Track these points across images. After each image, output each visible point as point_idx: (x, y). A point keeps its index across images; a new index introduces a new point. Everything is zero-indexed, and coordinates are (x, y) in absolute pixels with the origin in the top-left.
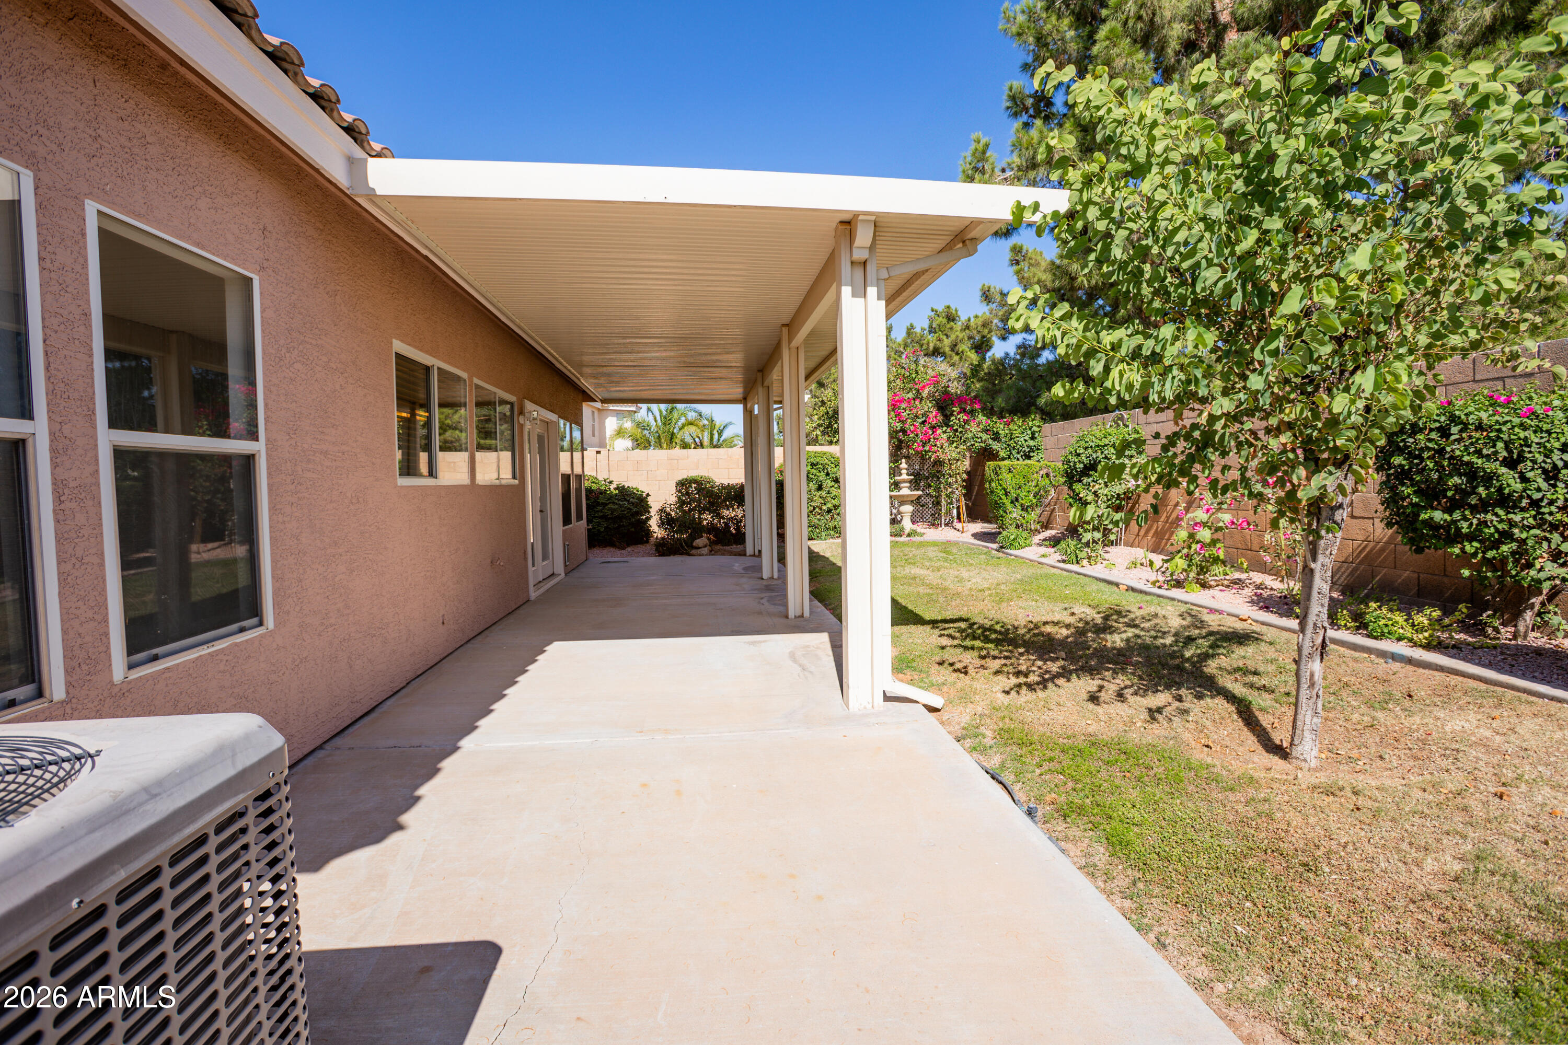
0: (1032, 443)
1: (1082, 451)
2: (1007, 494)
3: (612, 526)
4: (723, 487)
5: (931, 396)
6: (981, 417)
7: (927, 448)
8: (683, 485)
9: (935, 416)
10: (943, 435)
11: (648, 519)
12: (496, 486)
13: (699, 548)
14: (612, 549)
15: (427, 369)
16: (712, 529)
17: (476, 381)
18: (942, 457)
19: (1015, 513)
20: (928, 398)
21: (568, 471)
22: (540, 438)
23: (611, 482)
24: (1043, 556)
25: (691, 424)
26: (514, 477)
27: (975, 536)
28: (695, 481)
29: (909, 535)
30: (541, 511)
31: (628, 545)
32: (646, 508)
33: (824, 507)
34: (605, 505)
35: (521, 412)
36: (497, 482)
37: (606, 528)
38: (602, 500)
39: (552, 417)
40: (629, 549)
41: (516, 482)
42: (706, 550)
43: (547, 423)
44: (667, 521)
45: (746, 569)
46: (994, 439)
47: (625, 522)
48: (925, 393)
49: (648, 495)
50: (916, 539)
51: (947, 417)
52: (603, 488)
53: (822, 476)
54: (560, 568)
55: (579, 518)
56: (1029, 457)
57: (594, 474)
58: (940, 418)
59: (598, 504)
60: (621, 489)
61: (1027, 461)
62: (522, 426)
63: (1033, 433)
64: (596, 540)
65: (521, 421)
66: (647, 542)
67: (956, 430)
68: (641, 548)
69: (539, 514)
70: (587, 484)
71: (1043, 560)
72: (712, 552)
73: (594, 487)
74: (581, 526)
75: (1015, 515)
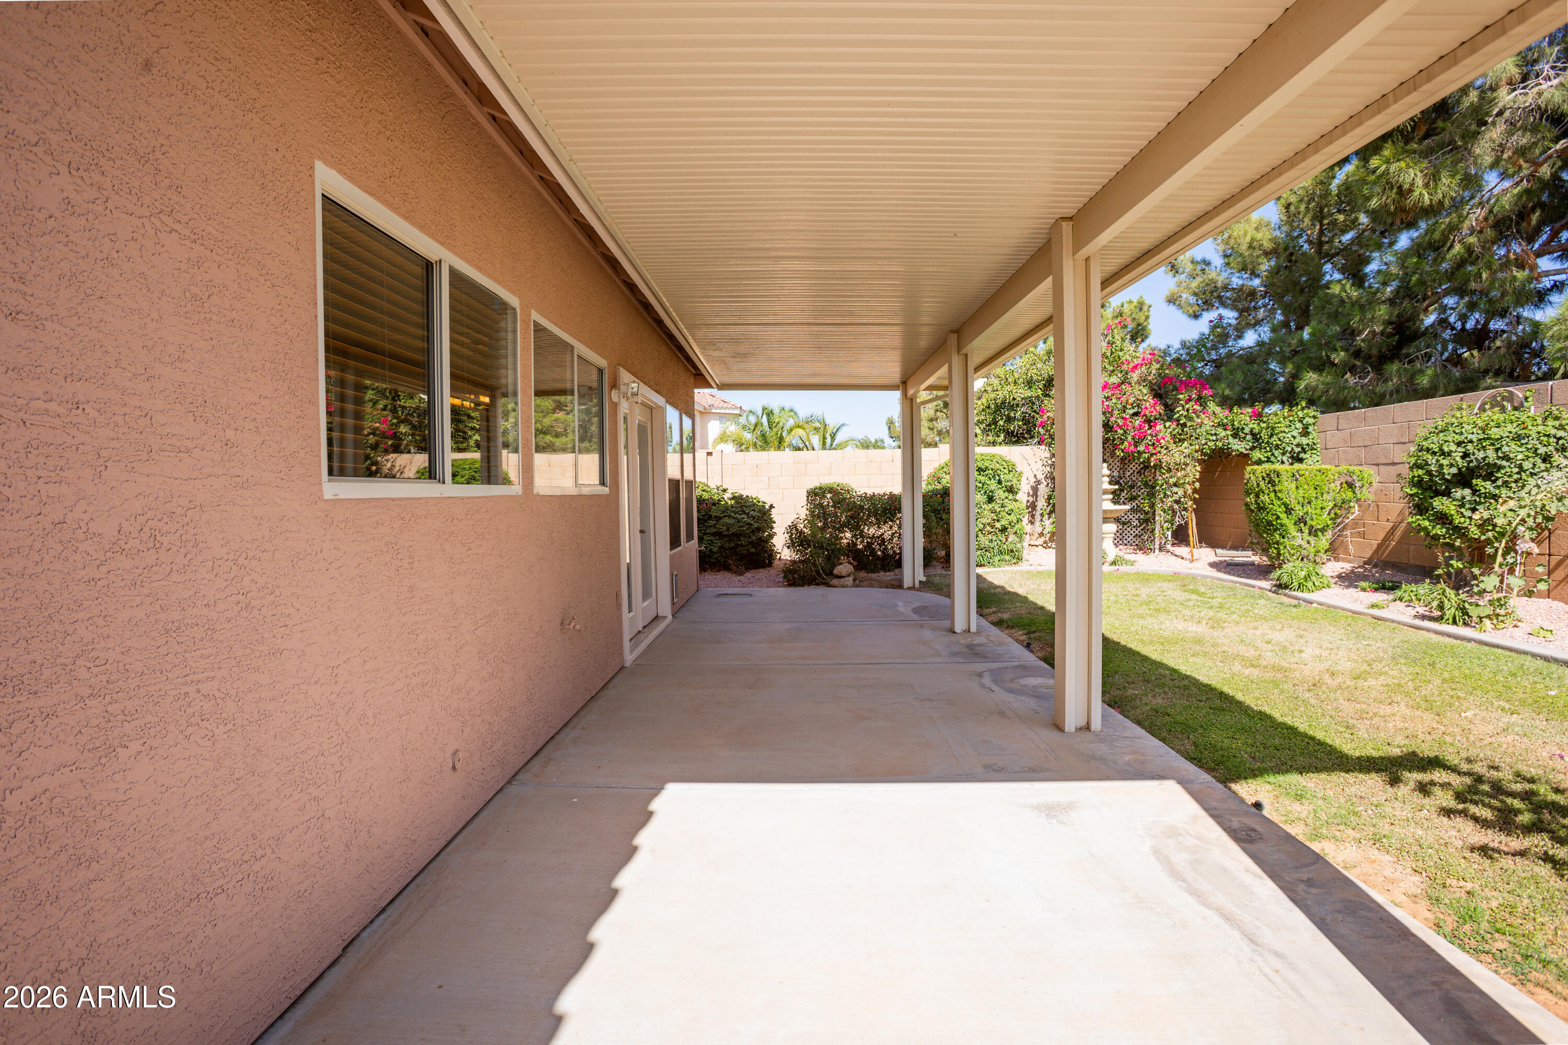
0: (1304, 441)
1: (1453, 447)
2: (1289, 511)
3: (727, 545)
4: (865, 497)
5: (1142, 380)
6: (1212, 406)
7: (1141, 448)
8: (815, 494)
9: (1151, 407)
10: (1164, 430)
11: (771, 536)
12: (573, 497)
13: (841, 577)
14: (728, 575)
15: (429, 267)
16: (851, 550)
17: (535, 316)
18: (1165, 459)
19: (1297, 538)
20: (1139, 383)
21: (678, 476)
22: (642, 429)
23: (725, 491)
24: (1373, 606)
25: (799, 427)
26: (603, 483)
27: (1213, 565)
28: (831, 490)
29: (1114, 563)
30: (642, 532)
31: (748, 569)
32: (769, 523)
33: (998, 525)
34: (718, 519)
35: (614, 385)
36: (574, 492)
37: (721, 547)
38: (715, 512)
39: (659, 400)
40: (748, 575)
41: (606, 490)
42: (850, 581)
43: (651, 409)
44: (798, 540)
45: (916, 611)
46: (1235, 436)
47: (744, 541)
48: (1135, 376)
49: (772, 507)
50: (1123, 568)
51: (1170, 409)
52: (716, 497)
53: (993, 485)
54: (665, 608)
55: (690, 537)
56: (1300, 460)
57: (704, 480)
58: (1160, 408)
59: (710, 517)
60: (738, 499)
61: (1297, 466)
62: (615, 406)
63: (1306, 427)
64: (707, 563)
65: (615, 398)
66: (770, 565)
67: (1184, 425)
68: (761, 574)
69: (638, 535)
70: (698, 492)
71: (1375, 612)
72: (857, 583)
73: (706, 496)
74: (691, 548)
75: (1298, 541)
